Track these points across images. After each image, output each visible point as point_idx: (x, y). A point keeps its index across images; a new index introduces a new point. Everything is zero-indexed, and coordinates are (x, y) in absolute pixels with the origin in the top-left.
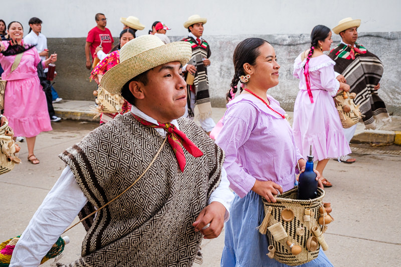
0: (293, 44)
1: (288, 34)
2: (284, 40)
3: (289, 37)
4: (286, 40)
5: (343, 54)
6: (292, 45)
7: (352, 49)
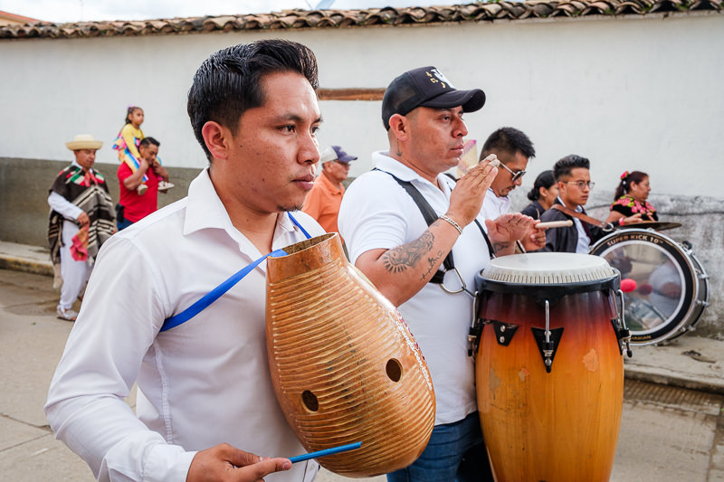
0: (679, 212)
1: (669, 195)
2: (661, 204)
3: (672, 200)
4: (665, 205)
5: (76, 178)
6: (677, 214)
7: (87, 174)
